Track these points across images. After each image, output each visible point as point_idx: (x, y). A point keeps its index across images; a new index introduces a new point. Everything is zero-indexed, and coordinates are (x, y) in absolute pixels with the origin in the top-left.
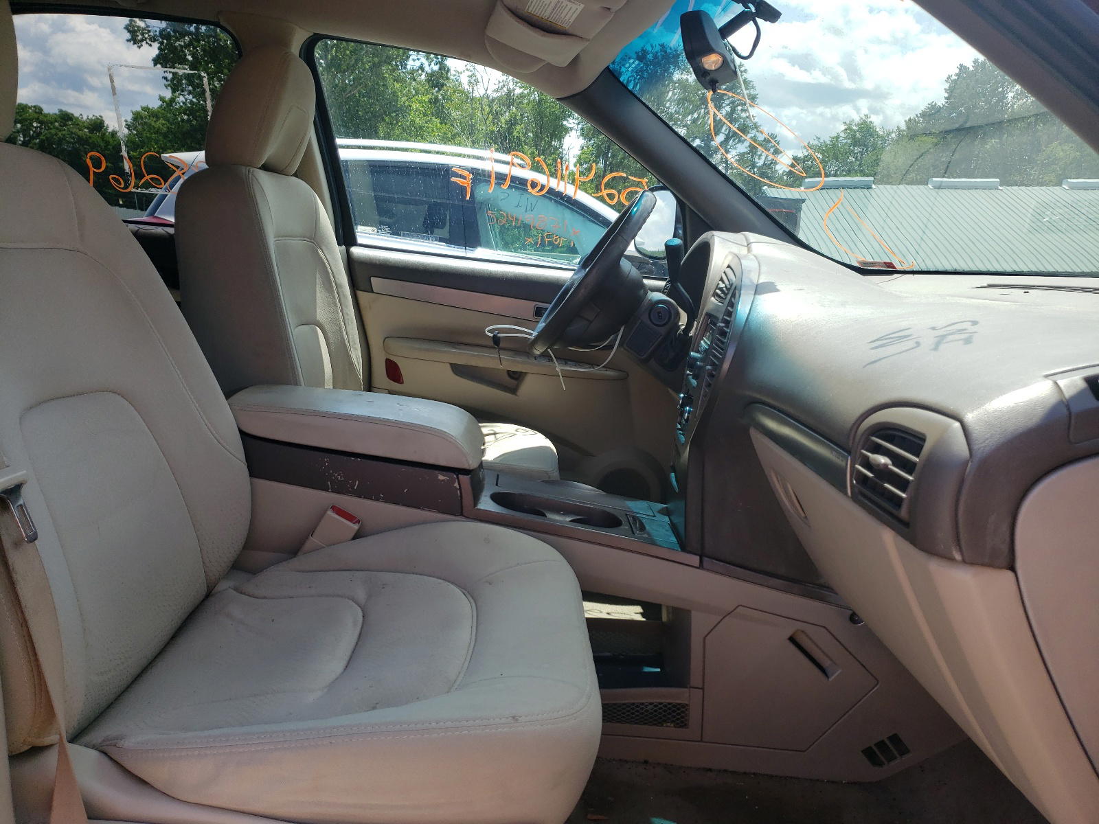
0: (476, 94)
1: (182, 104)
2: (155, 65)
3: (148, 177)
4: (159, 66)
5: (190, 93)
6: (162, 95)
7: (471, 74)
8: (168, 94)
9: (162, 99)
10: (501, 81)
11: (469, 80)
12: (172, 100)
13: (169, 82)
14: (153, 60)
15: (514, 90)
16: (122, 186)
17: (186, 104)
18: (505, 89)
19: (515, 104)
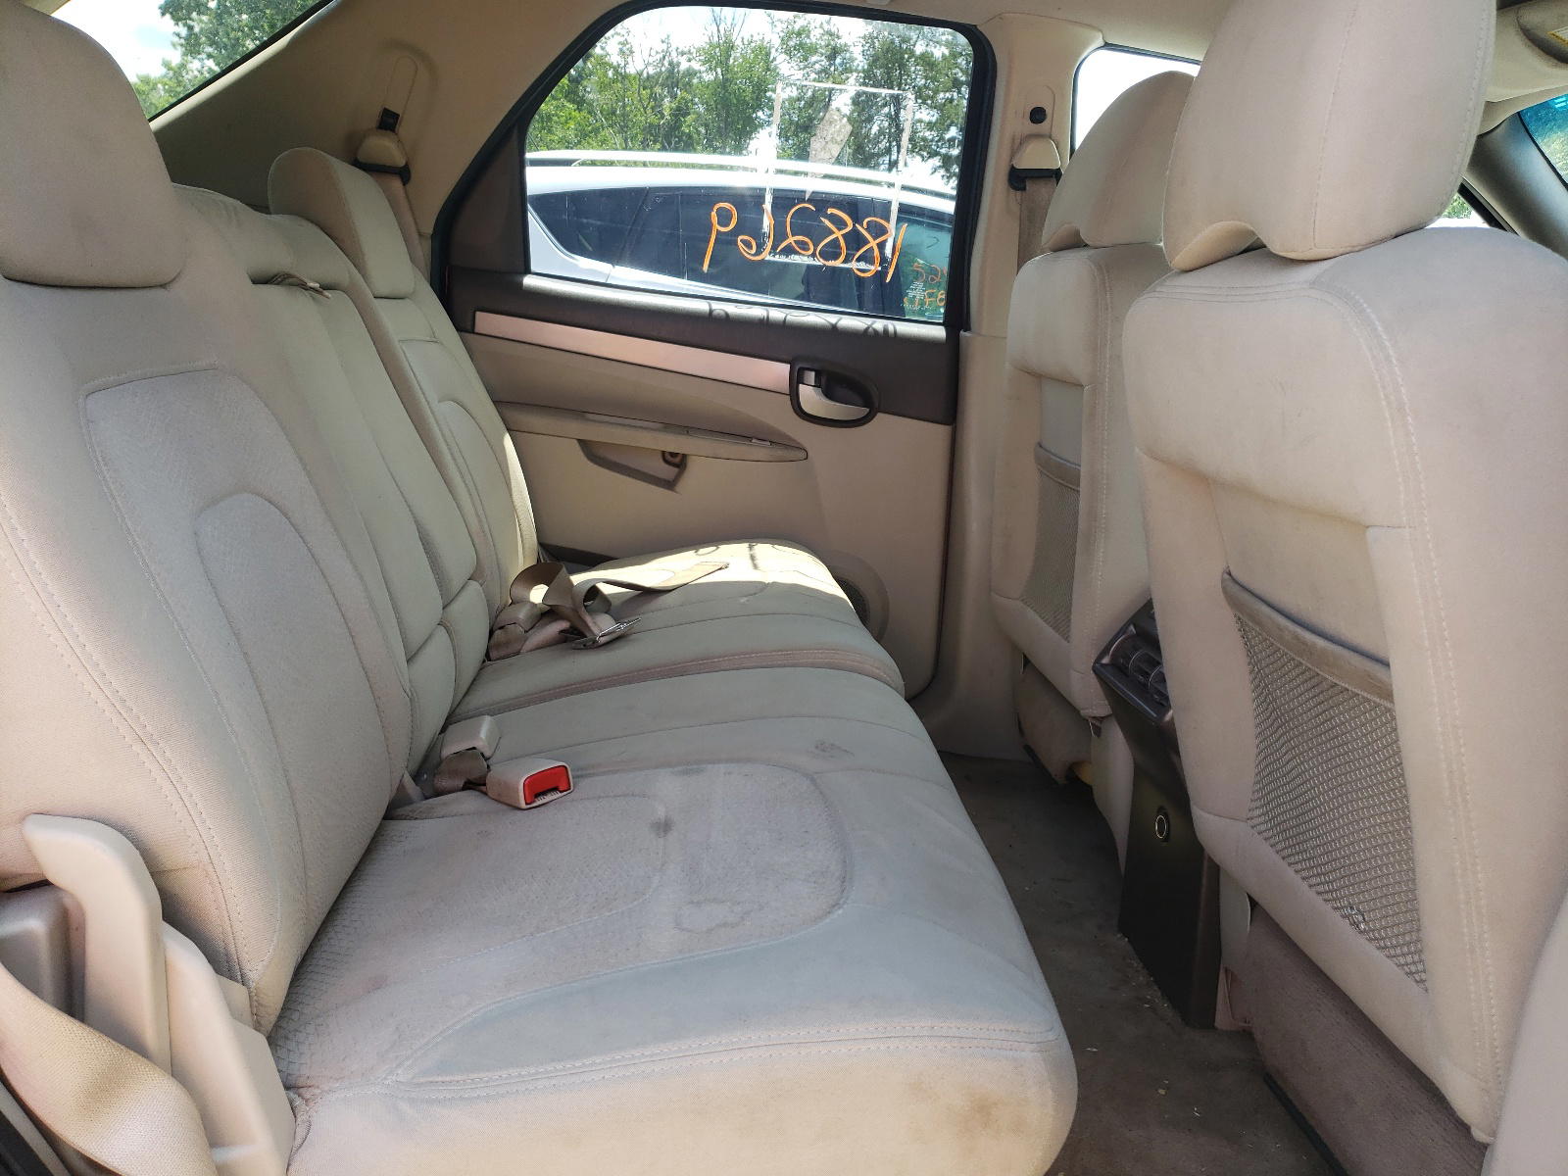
0: (631, 70)
1: (196, 73)
2: (163, 14)
3: (791, 240)
4: (168, 16)
5: (210, 56)
6: (168, 58)
7: (622, 39)
8: (176, 57)
9: (167, 65)
10: (660, 51)
11: (621, 50)
12: (183, 66)
13: (183, 41)
14: (160, 8)
15: (679, 64)
16: (753, 251)
17: (202, 74)
18: (666, 63)
19: (680, 85)
